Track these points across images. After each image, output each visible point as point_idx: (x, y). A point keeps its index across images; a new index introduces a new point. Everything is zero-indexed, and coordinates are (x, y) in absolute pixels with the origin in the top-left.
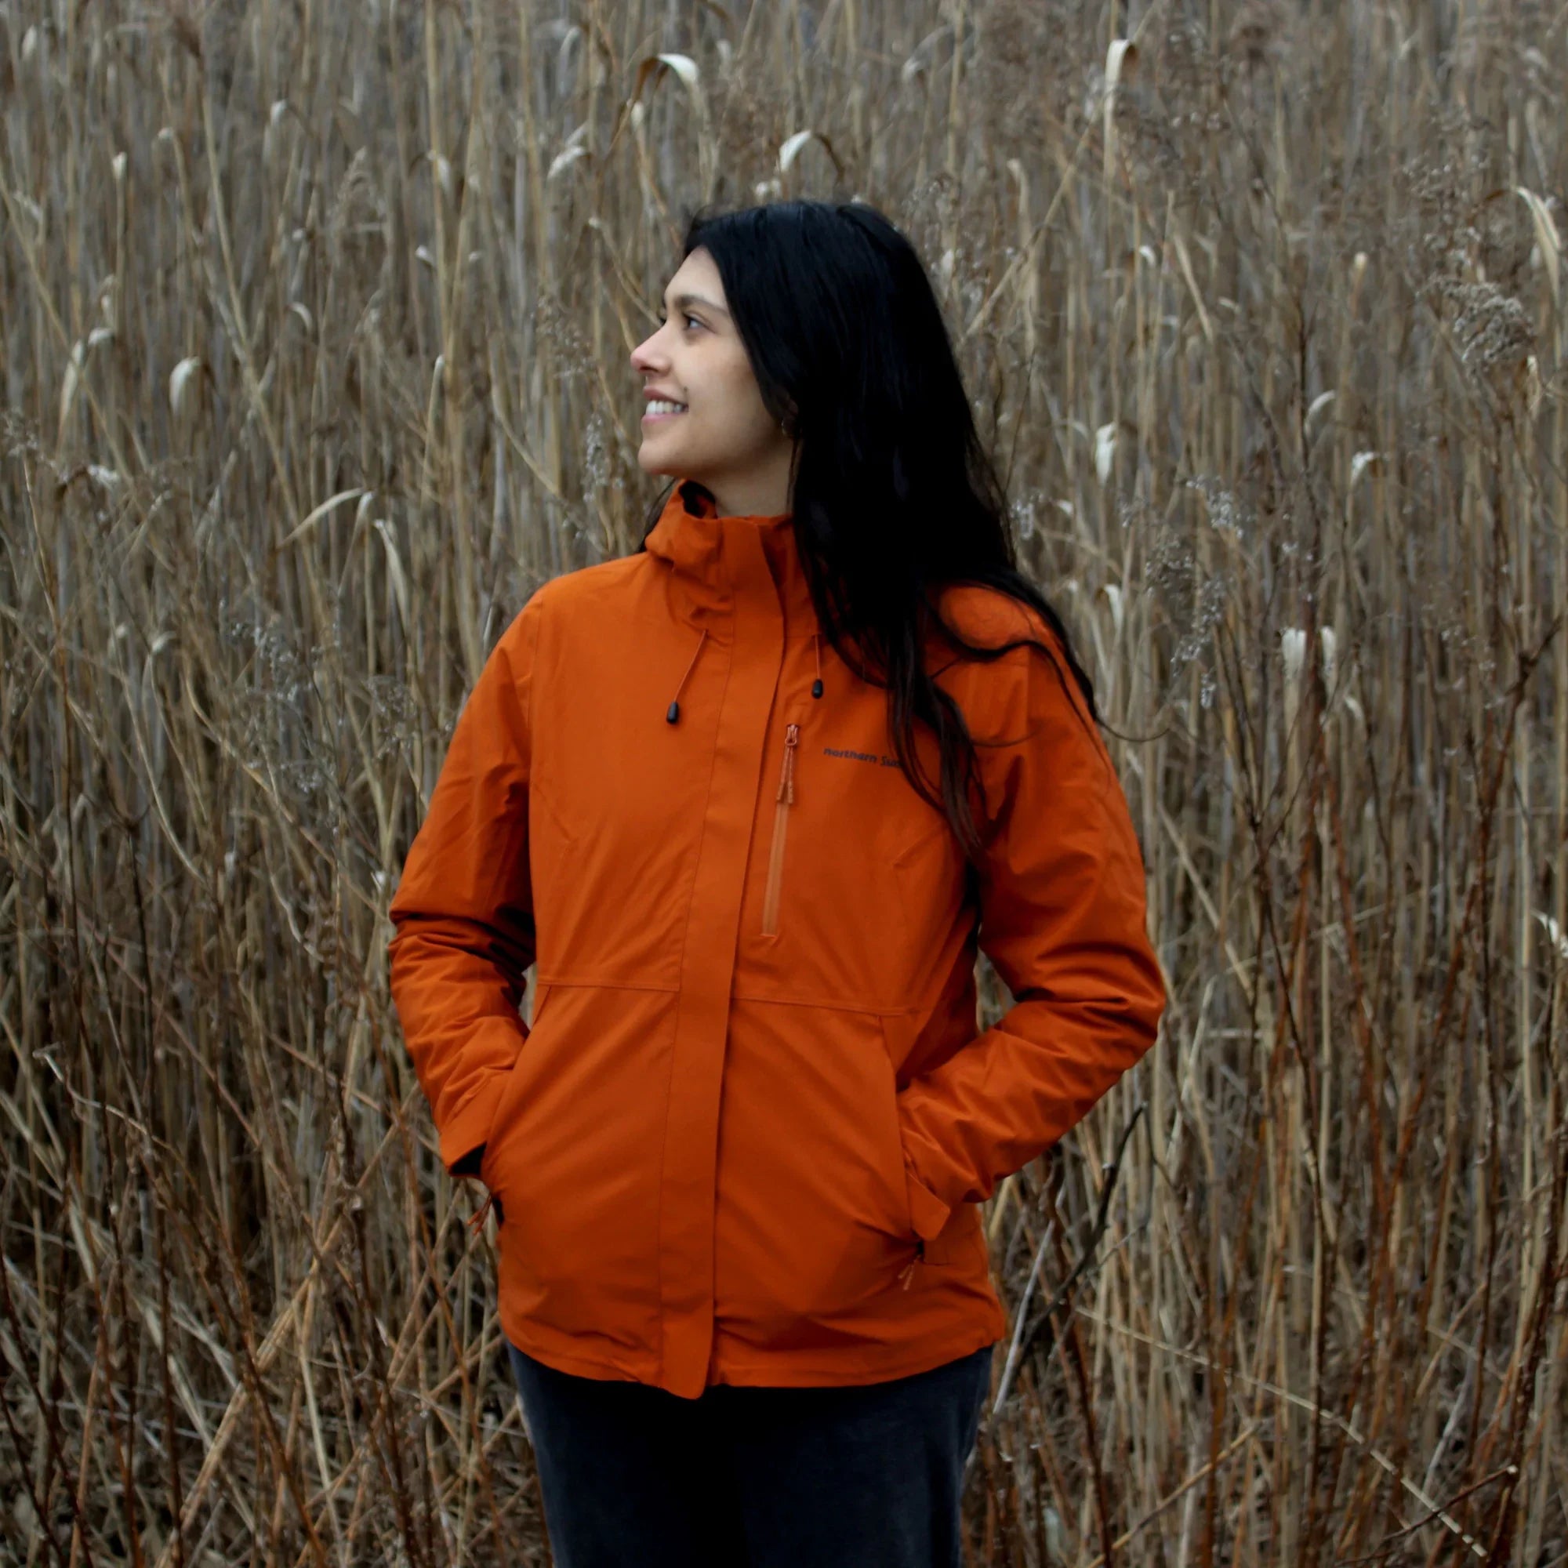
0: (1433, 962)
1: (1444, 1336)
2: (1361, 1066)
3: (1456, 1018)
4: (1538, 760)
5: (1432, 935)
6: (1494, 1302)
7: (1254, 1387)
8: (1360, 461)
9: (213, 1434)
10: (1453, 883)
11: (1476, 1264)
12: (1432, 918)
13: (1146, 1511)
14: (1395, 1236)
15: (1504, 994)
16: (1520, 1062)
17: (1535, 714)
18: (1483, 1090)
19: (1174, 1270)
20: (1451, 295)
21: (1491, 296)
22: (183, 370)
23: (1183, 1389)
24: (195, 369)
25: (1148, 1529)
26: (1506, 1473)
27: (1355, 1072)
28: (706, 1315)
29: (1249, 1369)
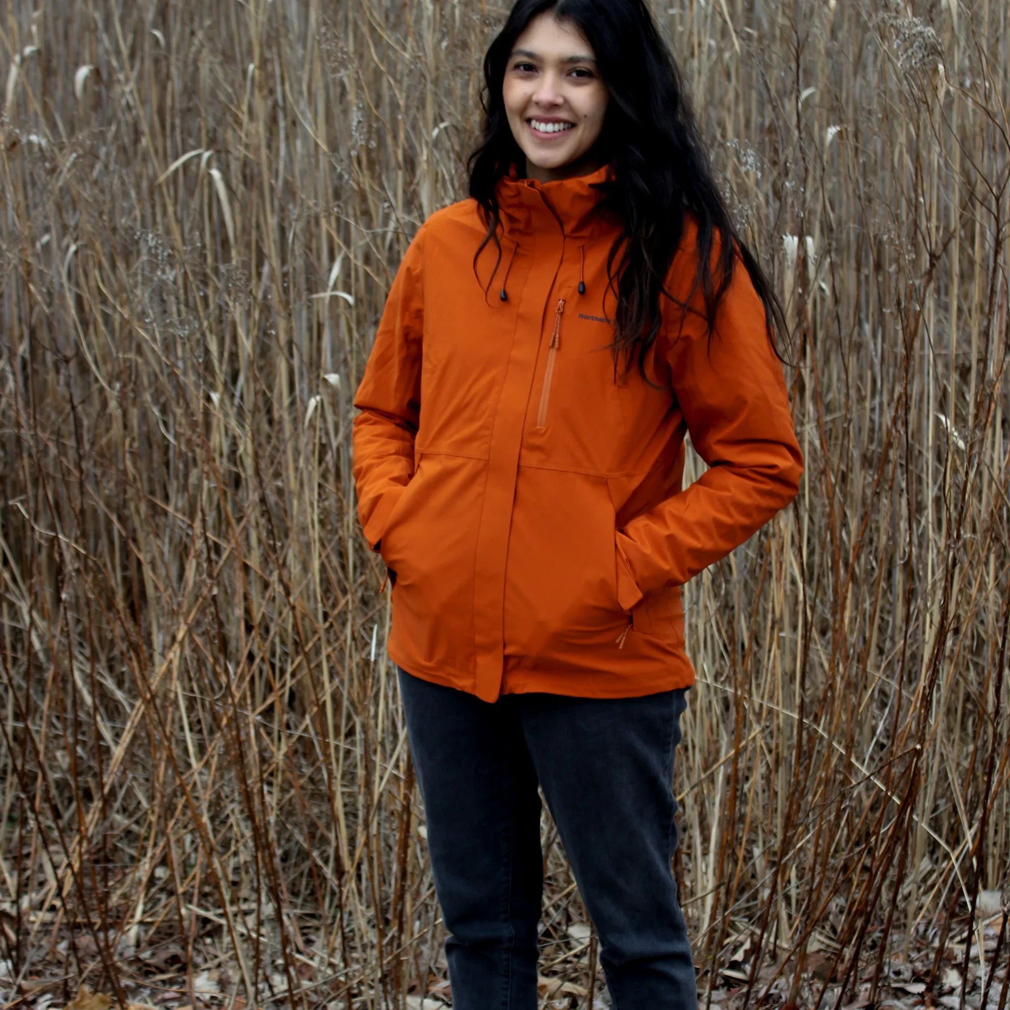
0: (873, 447)
1: (877, 675)
2: (828, 509)
3: (886, 480)
4: (939, 321)
5: (872, 430)
6: (908, 653)
7: (761, 705)
8: (832, 131)
9: (117, 743)
10: (885, 398)
11: (897, 632)
12: (872, 421)
13: (695, 780)
14: (847, 614)
15: (916, 467)
16: (926, 507)
17: (938, 291)
18: (903, 525)
19: (712, 637)
20: (892, 25)
21: (916, 25)
22: (83, 72)
23: (717, 708)
24: (91, 71)
25: (696, 790)
26: (915, 749)
27: (823, 513)
28: (499, 654)
29: (758, 694)
